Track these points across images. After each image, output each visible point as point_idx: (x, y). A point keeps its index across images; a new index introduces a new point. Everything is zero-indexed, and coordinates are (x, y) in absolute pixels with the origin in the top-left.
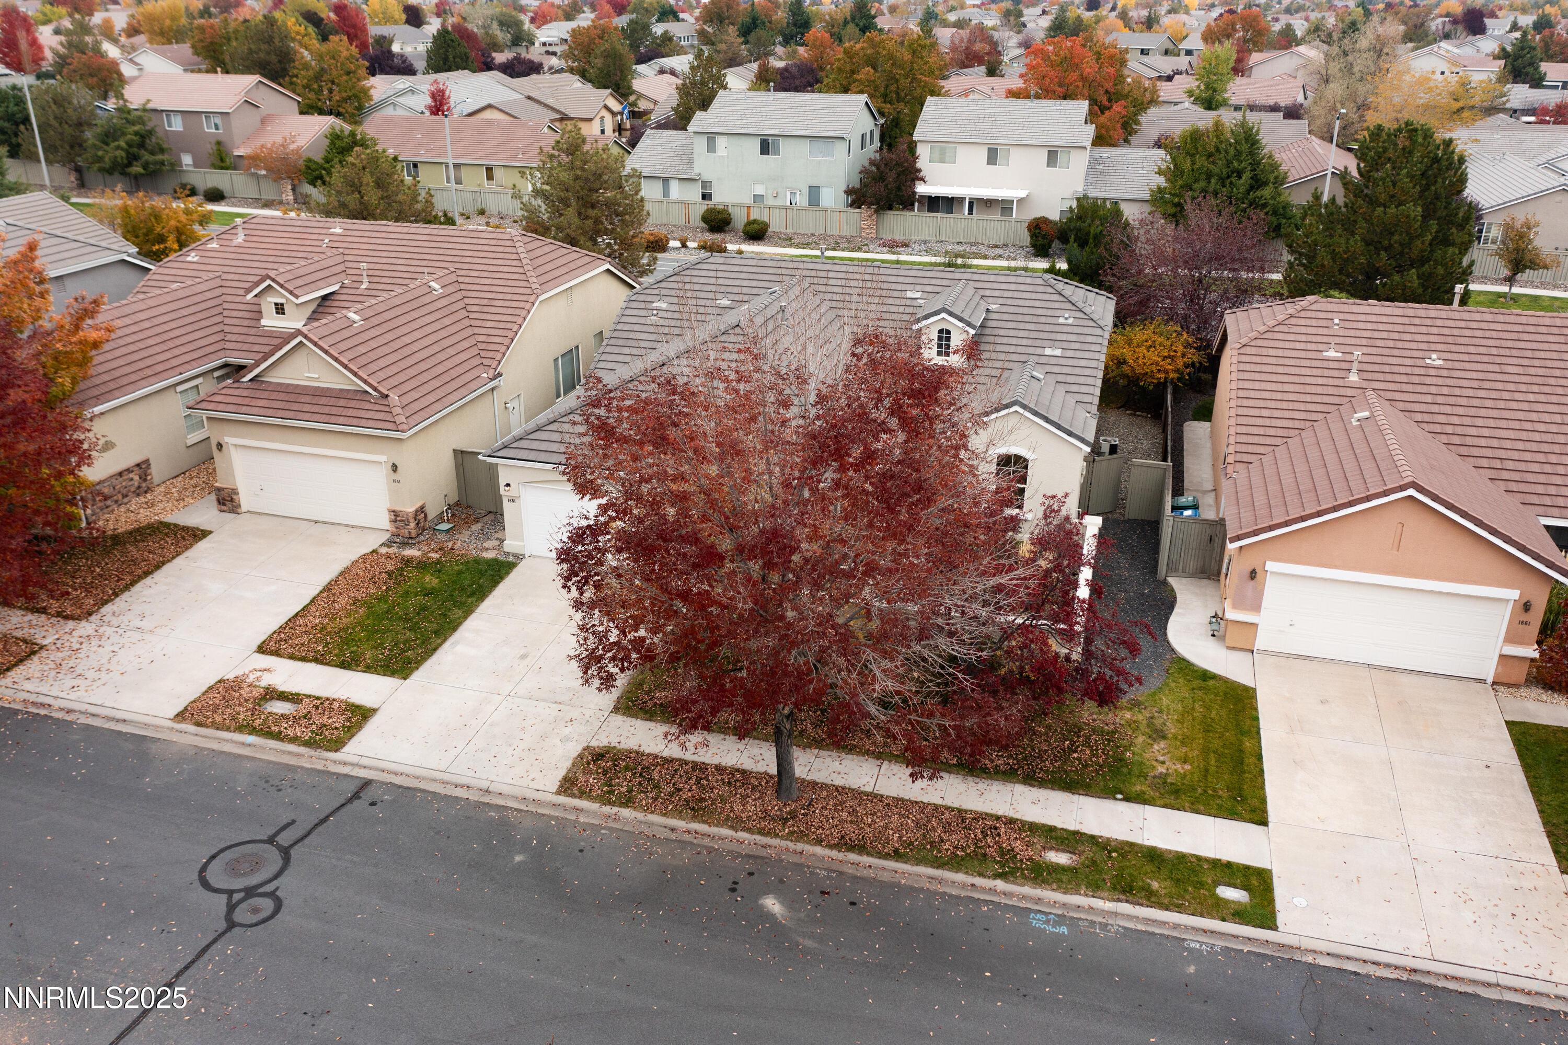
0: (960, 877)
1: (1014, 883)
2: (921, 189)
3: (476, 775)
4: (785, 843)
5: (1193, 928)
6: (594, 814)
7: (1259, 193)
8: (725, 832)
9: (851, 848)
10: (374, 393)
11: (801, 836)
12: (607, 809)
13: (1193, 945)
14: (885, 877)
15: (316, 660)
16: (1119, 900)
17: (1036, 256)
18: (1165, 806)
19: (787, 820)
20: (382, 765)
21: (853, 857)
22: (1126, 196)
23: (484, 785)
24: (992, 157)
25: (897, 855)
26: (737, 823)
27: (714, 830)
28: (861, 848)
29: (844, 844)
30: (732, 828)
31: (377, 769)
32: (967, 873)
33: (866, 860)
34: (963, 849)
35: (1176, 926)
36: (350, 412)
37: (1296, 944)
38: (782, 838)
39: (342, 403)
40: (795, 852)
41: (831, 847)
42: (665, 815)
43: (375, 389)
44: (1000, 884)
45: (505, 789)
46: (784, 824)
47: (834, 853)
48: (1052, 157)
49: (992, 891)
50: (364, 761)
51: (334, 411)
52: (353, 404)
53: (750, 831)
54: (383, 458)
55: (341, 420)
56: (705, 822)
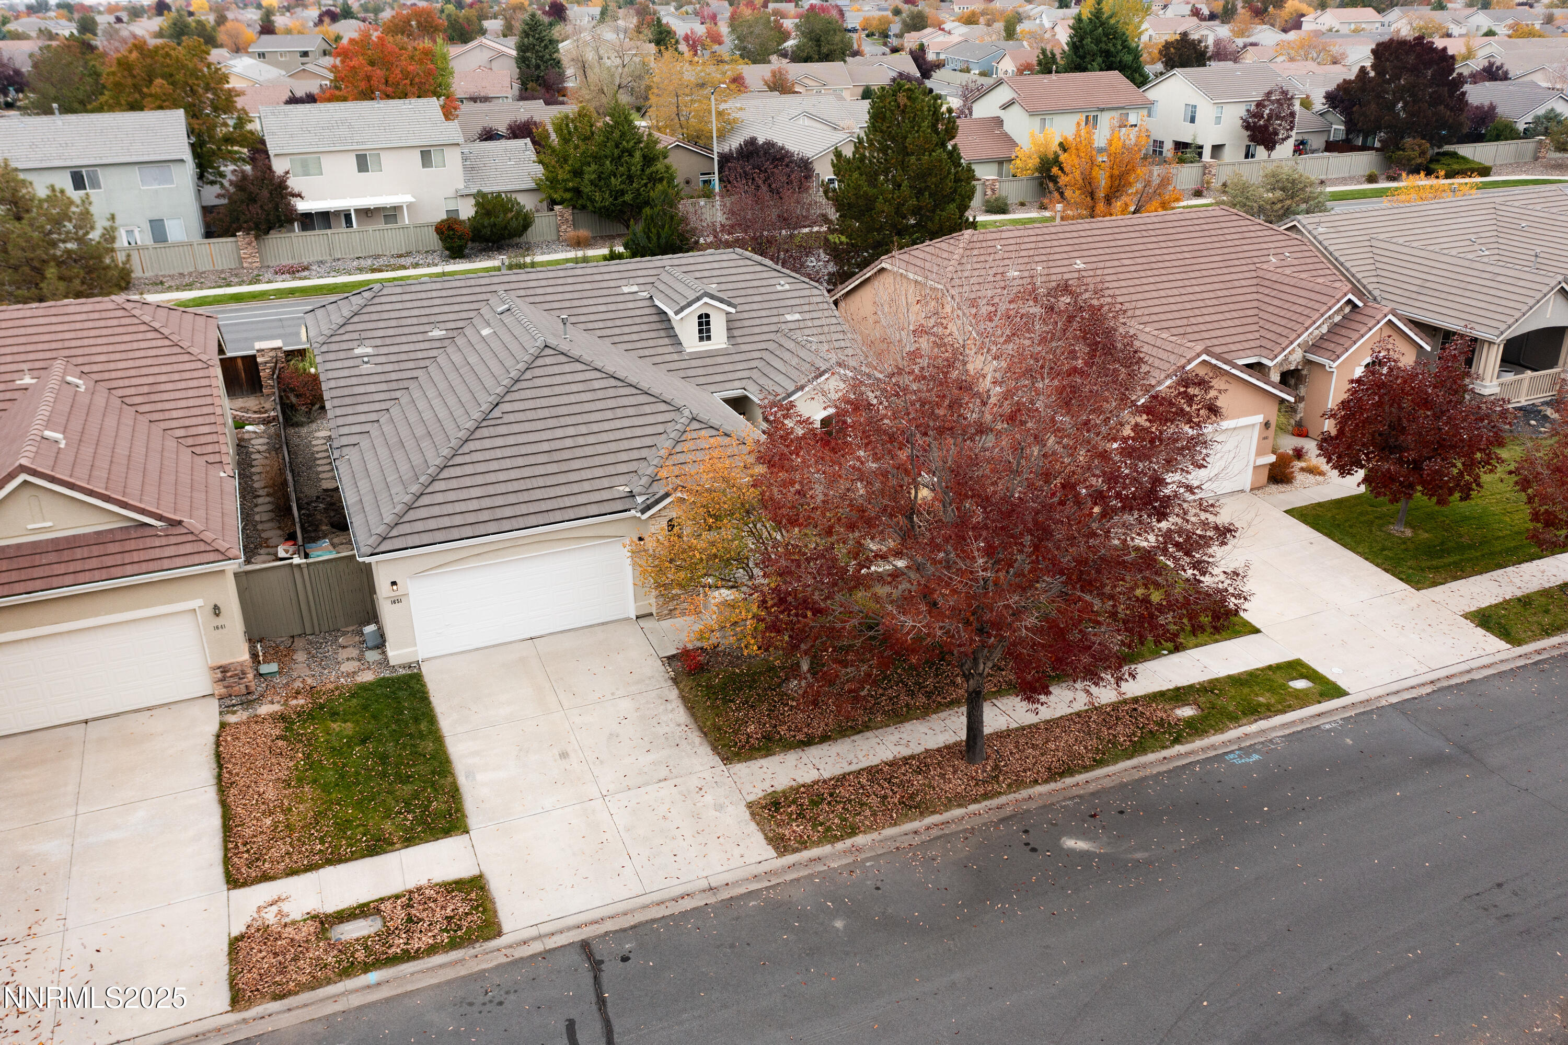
0: (1151, 757)
1: (1188, 742)
2: (302, 206)
3: (683, 880)
4: (1011, 797)
5: (1312, 717)
6: (832, 856)
7: (653, 169)
8: (957, 812)
9: (1062, 775)
10: (159, 523)
11: (1018, 784)
12: (840, 846)
13: (1327, 726)
14: (1107, 783)
15: (329, 862)
16: (1256, 721)
17: (455, 258)
18: (1196, 646)
19: (997, 777)
20: (571, 921)
21: (1069, 781)
22: (518, 187)
23: (704, 884)
24: (362, 163)
25: (1099, 763)
26: (960, 800)
27: (947, 816)
28: (1068, 771)
29: (1054, 774)
30: (960, 806)
31: (569, 929)
32: (1153, 752)
33: (1080, 778)
34: (1134, 734)
35: (1302, 721)
36: (136, 557)
37: (1367, 697)
38: (1004, 793)
39: (112, 548)
40: (1024, 800)
41: (1046, 781)
42: (895, 824)
43: (160, 518)
44: (1179, 749)
45: (729, 878)
46: (998, 782)
47: (1052, 786)
48: (426, 157)
49: (1179, 756)
50: (544, 929)
51: (109, 561)
52: (132, 545)
53: (976, 801)
54: (196, 603)
55: (129, 569)
56: (933, 813)
